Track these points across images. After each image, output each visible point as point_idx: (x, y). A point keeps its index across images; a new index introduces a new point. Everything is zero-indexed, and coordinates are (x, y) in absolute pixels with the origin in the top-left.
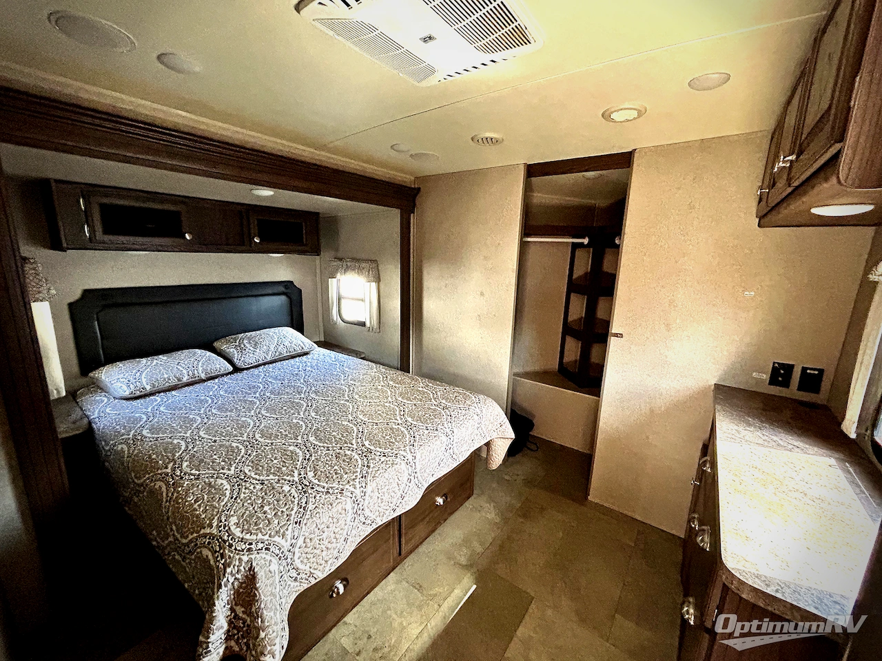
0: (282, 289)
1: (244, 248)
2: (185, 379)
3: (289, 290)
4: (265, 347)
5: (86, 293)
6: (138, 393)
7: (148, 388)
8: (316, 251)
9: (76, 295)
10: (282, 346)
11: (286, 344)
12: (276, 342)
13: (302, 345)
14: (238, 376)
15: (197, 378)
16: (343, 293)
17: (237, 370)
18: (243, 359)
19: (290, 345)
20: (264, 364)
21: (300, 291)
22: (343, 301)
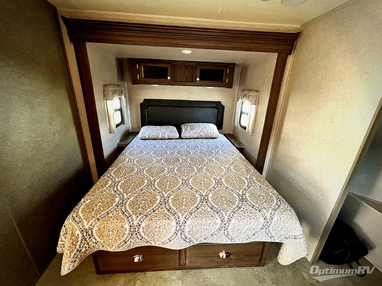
0: (214, 105)
1: (192, 83)
2: (160, 137)
3: (218, 106)
4: (195, 131)
5: (145, 100)
6: (143, 138)
7: (147, 137)
8: (230, 86)
9: (142, 101)
10: (203, 132)
11: (205, 132)
12: (201, 130)
13: (212, 133)
14: (180, 141)
15: (164, 138)
16: (244, 111)
17: (180, 138)
18: (184, 134)
19: (206, 132)
20: (193, 138)
21: (224, 107)
22: (243, 115)
